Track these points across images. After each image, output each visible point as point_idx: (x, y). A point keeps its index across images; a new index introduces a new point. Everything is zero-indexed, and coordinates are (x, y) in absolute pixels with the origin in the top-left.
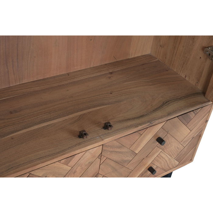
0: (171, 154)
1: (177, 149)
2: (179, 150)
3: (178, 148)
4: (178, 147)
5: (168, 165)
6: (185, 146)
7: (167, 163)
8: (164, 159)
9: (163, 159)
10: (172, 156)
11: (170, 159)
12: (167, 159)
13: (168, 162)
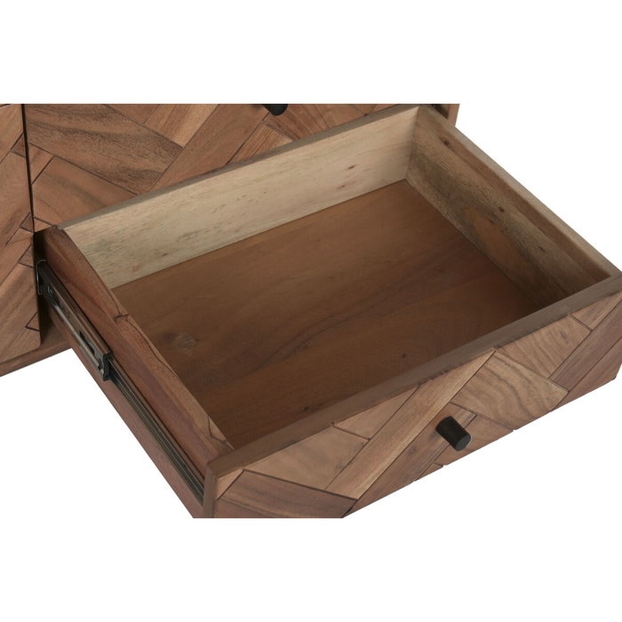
0: (535, 361)
1: (562, 342)
2: (567, 343)
3: (564, 336)
4: (567, 331)
5: (521, 406)
6: (592, 326)
7: (519, 398)
8: (506, 382)
9: (503, 385)
10: (541, 370)
11: (529, 382)
12: (515, 381)
13: (523, 393)
